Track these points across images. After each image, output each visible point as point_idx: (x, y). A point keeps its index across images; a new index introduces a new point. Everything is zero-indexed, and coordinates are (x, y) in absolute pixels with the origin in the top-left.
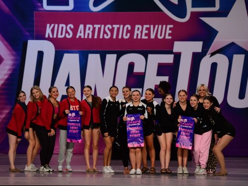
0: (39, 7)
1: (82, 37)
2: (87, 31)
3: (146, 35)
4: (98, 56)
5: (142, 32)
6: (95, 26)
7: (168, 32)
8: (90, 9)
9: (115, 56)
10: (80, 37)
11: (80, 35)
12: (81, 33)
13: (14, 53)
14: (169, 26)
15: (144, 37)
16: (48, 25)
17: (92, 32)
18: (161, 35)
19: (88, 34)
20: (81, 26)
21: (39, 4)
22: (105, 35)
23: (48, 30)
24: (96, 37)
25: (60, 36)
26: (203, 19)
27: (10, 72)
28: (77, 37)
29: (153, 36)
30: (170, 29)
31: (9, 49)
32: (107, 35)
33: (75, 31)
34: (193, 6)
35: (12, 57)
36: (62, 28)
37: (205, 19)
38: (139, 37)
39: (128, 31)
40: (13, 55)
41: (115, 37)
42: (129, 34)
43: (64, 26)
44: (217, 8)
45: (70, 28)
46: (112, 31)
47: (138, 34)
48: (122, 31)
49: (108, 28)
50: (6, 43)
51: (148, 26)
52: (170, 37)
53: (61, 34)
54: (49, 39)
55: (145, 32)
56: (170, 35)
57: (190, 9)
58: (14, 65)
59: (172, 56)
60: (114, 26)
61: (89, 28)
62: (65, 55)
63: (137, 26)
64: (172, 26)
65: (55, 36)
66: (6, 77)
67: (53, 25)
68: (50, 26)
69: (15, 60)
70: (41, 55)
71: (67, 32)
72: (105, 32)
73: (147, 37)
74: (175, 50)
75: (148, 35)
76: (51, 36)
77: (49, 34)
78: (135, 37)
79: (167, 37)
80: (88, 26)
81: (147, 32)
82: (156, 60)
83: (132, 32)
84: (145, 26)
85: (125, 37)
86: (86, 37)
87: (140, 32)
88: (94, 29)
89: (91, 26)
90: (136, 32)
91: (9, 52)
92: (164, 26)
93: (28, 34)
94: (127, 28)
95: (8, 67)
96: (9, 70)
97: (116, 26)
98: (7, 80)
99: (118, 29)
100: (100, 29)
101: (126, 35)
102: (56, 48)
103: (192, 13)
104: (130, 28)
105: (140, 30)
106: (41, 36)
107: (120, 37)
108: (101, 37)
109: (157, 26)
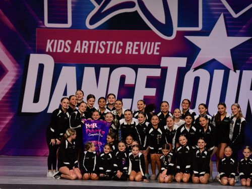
0: (40, 24)
1: (79, 52)
2: (83, 47)
3: (136, 51)
4: (93, 69)
5: (132, 48)
6: (91, 42)
7: (156, 48)
8: (86, 27)
9: (108, 69)
10: (77, 51)
11: (77, 50)
12: (78, 48)
13: (17, 65)
14: (157, 44)
15: (134, 53)
16: (49, 41)
17: (88, 47)
18: (150, 51)
19: (85, 49)
20: (78, 42)
21: (41, 22)
22: (100, 50)
23: (49, 46)
24: (91, 52)
25: (59, 51)
26: (187, 37)
27: (14, 82)
28: (75, 51)
29: (142, 52)
30: (158, 46)
31: (13, 62)
32: (102, 50)
33: (73, 46)
34: (179, 26)
35: (16, 69)
36: (61, 43)
37: (189, 38)
38: (130, 53)
39: (120, 47)
40: (16, 67)
41: (108, 52)
42: (121, 50)
43: (63, 41)
44: (200, 28)
45: (68, 43)
46: (106, 46)
47: (129, 50)
48: (115, 47)
49: (103, 44)
50: (11, 56)
51: (138, 43)
52: (158, 53)
53: (60, 49)
54: (49, 53)
55: (135, 48)
56: (157, 51)
57: (176, 28)
58: (17, 76)
59: (160, 70)
60: (108, 42)
61: (85, 44)
62: (64, 68)
63: (128, 43)
64: (160, 43)
65: (54, 51)
66: (10, 87)
67: (53, 41)
68: (50, 42)
69: (18, 72)
70: (41, 67)
71: (65, 47)
72: (99, 48)
73: (137, 53)
74: (162, 65)
75: (138, 50)
76: (51, 51)
77: (49, 49)
78: (126, 53)
79: (155, 53)
80: (84, 42)
81: (137, 48)
82: (145, 73)
83: (123, 48)
84: (136, 43)
85: (117, 52)
86: (82, 52)
87: (131, 48)
88: (90, 44)
89: (87, 42)
90: (128, 48)
91: (13, 65)
92: (153, 43)
93: (30, 48)
94: (120, 44)
95: (12, 78)
96: (13, 80)
97: (109, 43)
98: (11, 89)
99: (112, 45)
100: (95, 45)
101: (119, 51)
102: (55, 61)
103: (178, 32)
104: (122, 45)
105: (131, 46)
106: (42, 51)
107: (113, 52)
108: (96, 52)
109: (146, 43)
